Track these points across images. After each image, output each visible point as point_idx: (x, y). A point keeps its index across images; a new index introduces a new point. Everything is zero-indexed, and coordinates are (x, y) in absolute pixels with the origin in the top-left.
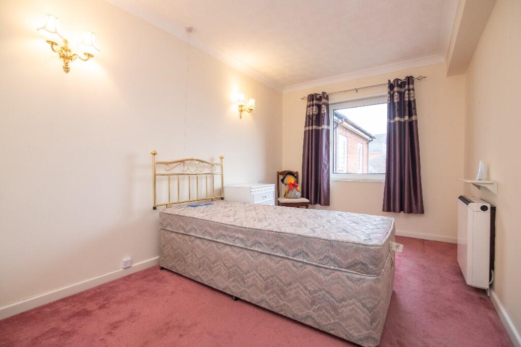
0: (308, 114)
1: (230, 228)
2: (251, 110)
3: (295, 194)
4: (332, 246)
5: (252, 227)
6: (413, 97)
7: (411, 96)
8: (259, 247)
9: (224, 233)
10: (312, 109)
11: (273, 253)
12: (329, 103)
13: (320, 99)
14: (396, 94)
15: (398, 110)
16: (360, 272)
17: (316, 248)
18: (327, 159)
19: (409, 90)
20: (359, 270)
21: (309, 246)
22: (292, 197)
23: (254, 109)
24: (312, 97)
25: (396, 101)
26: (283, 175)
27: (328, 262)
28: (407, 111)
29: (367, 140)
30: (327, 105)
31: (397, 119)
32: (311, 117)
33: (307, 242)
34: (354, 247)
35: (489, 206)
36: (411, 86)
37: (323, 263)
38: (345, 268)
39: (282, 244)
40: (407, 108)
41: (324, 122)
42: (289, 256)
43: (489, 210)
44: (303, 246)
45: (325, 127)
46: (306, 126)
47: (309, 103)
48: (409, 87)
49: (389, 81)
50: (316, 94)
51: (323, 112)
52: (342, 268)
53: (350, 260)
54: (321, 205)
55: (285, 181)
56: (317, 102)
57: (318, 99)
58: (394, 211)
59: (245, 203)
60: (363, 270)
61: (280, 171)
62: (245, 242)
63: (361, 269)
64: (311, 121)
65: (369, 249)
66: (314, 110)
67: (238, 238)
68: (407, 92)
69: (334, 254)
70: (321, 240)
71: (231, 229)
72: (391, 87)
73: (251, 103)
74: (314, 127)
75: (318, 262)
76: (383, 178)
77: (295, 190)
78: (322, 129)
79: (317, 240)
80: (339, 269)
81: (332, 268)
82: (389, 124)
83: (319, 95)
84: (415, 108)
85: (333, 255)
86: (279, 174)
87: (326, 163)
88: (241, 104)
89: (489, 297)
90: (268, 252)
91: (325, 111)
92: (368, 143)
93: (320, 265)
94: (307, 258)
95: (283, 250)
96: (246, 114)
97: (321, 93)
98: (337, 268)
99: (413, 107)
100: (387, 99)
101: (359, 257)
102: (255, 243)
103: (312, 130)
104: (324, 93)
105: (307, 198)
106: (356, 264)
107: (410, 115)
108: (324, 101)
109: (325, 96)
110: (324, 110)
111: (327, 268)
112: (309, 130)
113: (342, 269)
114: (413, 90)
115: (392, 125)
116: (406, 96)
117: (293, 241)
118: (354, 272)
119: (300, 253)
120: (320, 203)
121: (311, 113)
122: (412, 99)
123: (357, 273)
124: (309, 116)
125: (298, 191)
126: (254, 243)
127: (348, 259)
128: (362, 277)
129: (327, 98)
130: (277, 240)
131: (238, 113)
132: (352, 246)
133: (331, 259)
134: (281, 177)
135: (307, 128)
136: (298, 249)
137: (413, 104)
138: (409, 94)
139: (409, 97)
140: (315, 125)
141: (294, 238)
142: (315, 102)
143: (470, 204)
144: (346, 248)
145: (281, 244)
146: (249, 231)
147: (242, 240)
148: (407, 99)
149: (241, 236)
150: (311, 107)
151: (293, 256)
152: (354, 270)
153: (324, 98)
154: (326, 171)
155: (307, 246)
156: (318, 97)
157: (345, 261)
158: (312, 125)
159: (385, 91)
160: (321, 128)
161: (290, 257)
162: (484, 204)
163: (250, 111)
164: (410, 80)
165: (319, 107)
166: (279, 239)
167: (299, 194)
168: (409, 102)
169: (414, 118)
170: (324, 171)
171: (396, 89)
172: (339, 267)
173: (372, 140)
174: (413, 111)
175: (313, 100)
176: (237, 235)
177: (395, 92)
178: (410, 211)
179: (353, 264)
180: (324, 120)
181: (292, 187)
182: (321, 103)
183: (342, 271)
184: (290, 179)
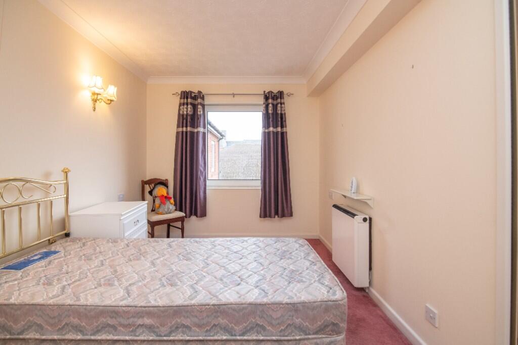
0: (181, 112)
1: (124, 311)
2: (111, 101)
3: (168, 208)
4: (296, 310)
5: (171, 304)
6: (285, 110)
7: (283, 109)
8: (184, 333)
9: (111, 322)
10: (187, 108)
11: (209, 338)
12: (206, 103)
13: (195, 98)
14: (270, 105)
15: (272, 121)
16: (330, 334)
17: (275, 317)
18: (203, 165)
19: (281, 104)
20: (330, 332)
21: (265, 316)
22: (165, 213)
23: (115, 100)
24: (185, 95)
25: (270, 112)
26: (149, 184)
27: (292, 332)
28: (280, 123)
29: (217, 138)
30: (203, 106)
31: (271, 129)
32: (185, 117)
33: (263, 311)
34: (323, 306)
35: (367, 217)
36: (282, 101)
37: (286, 334)
38: (313, 334)
39: (225, 320)
40: (280, 119)
41: (200, 125)
42: (235, 336)
43: (368, 221)
44: (257, 318)
45: (201, 130)
46: (178, 126)
47: (182, 100)
48: (281, 101)
49: (264, 92)
50: (191, 92)
51: (199, 113)
52: (309, 334)
53: (319, 323)
54: (197, 216)
55: (155, 193)
56: (193, 101)
57: (192, 98)
58: (270, 216)
59: (115, 241)
60: (332, 331)
61: (145, 180)
62: (157, 330)
63: (331, 331)
64: (185, 121)
65: (339, 304)
66: (189, 109)
67: (140, 326)
68: (279, 105)
69: (300, 319)
70: (281, 306)
71: (127, 312)
72: (266, 98)
73: (112, 91)
74: (189, 129)
75: (279, 334)
76: (258, 185)
77: (168, 203)
78: (198, 133)
79: (275, 306)
80: (306, 337)
81: (298, 338)
82: (264, 133)
83: (194, 93)
84: (285, 121)
85: (298, 321)
86: (144, 183)
87: (202, 170)
88: (97, 91)
89: (367, 293)
90: (201, 338)
91: (202, 112)
92: (219, 141)
93: (283, 338)
94: (262, 332)
95: (226, 330)
96: (102, 106)
97: (197, 92)
98: (303, 337)
99: (284, 120)
100: (262, 108)
101: (329, 318)
102: (177, 328)
103: (186, 132)
104: (200, 92)
105: (181, 210)
106: (326, 326)
107: (282, 127)
108: (199, 100)
109: (200, 96)
110: (200, 112)
111: (291, 340)
112: (183, 132)
113: (310, 337)
114: (284, 103)
115: (267, 134)
116: (279, 108)
117: (241, 313)
118: (324, 336)
119: (252, 328)
120: (196, 215)
121: (185, 113)
122: (283, 112)
123: (326, 336)
124: (183, 115)
125: (171, 204)
126: (174, 328)
127: (317, 322)
128: (333, 339)
129: (203, 98)
130: (217, 317)
131: (90, 103)
132: (321, 305)
133: (295, 327)
134: (147, 188)
135: (180, 129)
136: (250, 323)
137: (284, 116)
138: (281, 107)
139: (281, 110)
140: (190, 127)
141: (244, 308)
142: (189, 100)
143: (355, 217)
144: (314, 309)
145: (222, 321)
146: (163, 312)
147: (150, 328)
148: (279, 112)
149: (148, 321)
150: (185, 106)
151: (243, 334)
152: (323, 334)
153: (201, 98)
154: (202, 179)
155: (261, 317)
156: (193, 95)
157: (313, 325)
158: (186, 127)
159: (261, 100)
160: (196, 130)
161: (238, 338)
162: (364, 217)
163: (109, 102)
164: (281, 94)
165: (195, 107)
166: (219, 314)
167: (172, 207)
168: (281, 114)
169: (284, 130)
170: (200, 178)
171: (270, 101)
172: (306, 335)
173: (222, 138)
174: (284, 123)
175: (187, 98)
176: (140, 322)
177: (269, 104)
178: (283, 216)
179: (322, 327)
180: (200, 122)
181: (165, 199)
182: (196, 102)
183: (308, 339)
184: (161, 191)
